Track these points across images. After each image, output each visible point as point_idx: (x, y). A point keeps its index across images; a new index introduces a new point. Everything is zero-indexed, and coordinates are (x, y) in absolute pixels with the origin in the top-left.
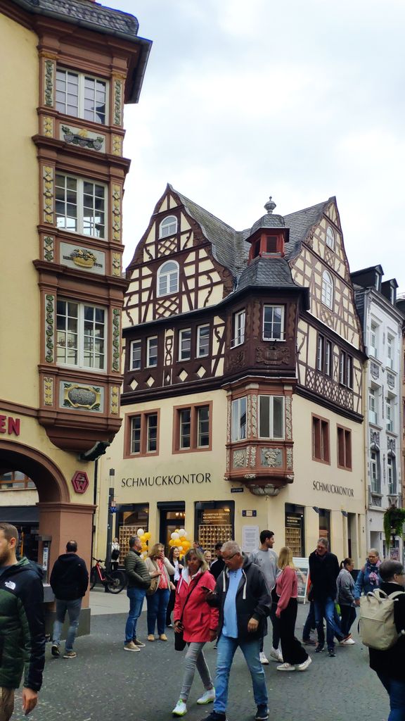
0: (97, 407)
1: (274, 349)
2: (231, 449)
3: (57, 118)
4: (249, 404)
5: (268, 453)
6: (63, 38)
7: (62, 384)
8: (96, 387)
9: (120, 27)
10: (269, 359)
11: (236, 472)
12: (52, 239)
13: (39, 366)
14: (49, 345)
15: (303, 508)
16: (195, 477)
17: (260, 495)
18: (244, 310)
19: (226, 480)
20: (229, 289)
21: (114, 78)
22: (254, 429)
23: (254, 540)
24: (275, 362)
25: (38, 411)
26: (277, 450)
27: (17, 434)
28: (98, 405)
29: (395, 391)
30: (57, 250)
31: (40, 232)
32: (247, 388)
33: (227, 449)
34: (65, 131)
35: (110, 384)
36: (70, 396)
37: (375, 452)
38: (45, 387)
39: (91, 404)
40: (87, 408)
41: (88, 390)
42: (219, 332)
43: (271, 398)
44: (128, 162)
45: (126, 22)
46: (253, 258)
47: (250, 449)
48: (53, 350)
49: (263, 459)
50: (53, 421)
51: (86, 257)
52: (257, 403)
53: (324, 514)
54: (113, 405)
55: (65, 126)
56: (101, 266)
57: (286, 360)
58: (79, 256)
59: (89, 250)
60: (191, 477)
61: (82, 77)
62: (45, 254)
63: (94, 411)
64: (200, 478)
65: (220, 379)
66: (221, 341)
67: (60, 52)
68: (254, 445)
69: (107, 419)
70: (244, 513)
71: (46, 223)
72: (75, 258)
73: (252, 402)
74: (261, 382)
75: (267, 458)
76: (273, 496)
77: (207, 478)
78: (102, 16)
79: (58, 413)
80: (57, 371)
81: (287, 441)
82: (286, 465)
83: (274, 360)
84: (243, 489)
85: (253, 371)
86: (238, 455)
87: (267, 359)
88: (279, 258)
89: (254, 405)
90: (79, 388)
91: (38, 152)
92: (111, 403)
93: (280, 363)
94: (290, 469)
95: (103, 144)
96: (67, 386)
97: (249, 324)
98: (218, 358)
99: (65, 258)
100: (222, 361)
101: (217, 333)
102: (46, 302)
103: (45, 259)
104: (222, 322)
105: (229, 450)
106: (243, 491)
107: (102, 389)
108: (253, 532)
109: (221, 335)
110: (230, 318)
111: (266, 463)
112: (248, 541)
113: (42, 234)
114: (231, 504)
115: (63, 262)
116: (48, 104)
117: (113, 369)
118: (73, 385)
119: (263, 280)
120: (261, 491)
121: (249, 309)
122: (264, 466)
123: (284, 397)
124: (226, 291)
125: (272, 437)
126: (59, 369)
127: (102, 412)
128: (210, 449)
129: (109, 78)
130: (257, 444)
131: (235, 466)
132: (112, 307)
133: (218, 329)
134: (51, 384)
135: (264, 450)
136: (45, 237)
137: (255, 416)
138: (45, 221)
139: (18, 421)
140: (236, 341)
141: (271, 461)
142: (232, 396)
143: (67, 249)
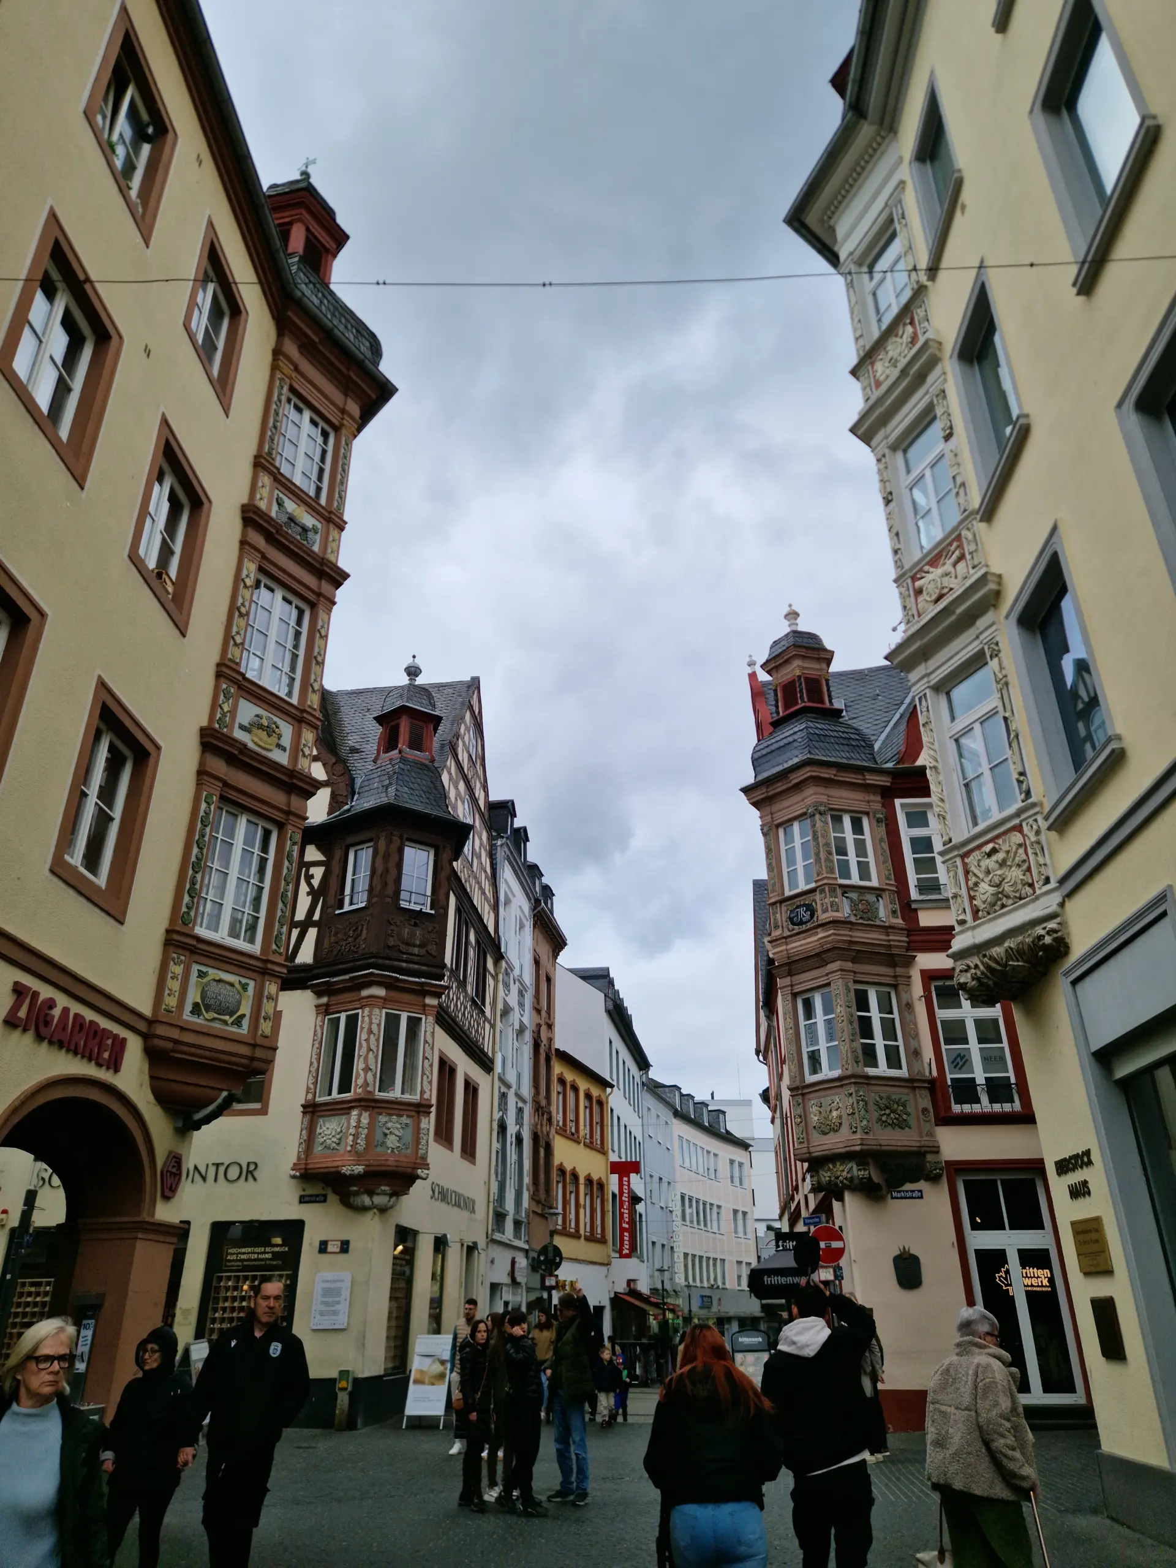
0: (238, 1023)
1: (416, 925)
2: (313, 1113)
3: (276, 479)
4: (366, 1026)
5: (389, 1125)
6: (307, 348)
7: (195, 968)
8: (244, 981)
9: (363, 349)
10: (408, 944)
11: (321, 1160)
12: (232, 690)
13: (168, 931)
14: (193, 893)
15: (415, 1233)
16: (222, 1169)
17: (364, 1209)
18: (371, 844)
19: (294, 1177)
20: (340, 799)
21: (344, 431)
22: (370, 1075)
23: (338, 1303)
24: (416, 950)
25: (150, 1022)
26: (405, 1120)
27: (117, 1070)
28: (243, 1016)
29: (526, 1020)
30: (233, 712)
31: (219, 675)
32: (365, 993)
33: (304, 1113)
34: (280, 504)
35: (267, 977)
36: (203, 997)
37: (502, 1128)
38: (170, 975)
39: (231, 1015)
40: (225, 1022)
41: (232, 985)
42: (312, 877)
43: (404, 1017)
44: (345, 576)
45: (371, 345)
46: (386, 752)
47: (360, 1115)
48: (195, 900)
49: (378, 1136)
50: (170, 1045)
51: (271, 730)
52: (379, 1025)
53: (440, 1244)
54: (265, 1019)
55: (281, 495)
56: (284, 749)
57: (432, 948)
58: (261, 727)
59: (275, 719)
60: (212, 1170)
61: (307, 415)
62: (218, 715)
63: (234, 1029)
64: (233, 1173)
65: (304, 967)
66: (314, 893)
67: (296, 369)
68: (366, 1108)
69: (255, 1046)
70: (323, 1247)
71: (230, 660)
72: (255, 730)
73: (371, 1023)
74: (390, 985)
75: (385, 1135)
76: (383, 1210)
77: (250, 1172)
78: (349, 326)
79: (182, 1029)
80: (194, 942)
81: (424, 1102)
82: (417, 1149)
83: (414, 946)
84: (325, 1196)
85: (380, 961)
86: (329, 1128)
87: (403, 943)
88: (427, 762)
89: (374, 1028)
90: (220, 981)
91: (244, 534)
92: (263, 1014)
93: (423, 952)
94: (424, 1158)
95: (318, 537)
96: (202, 975)
97: (379, 871)
98: (304, 926)
99: (242, 728)
100: (312, 933)
101: (309, 878)
102: (204, 806)
103: (217, 726)
104: (318, 856)
105: (308, 1117)
106: (325, 1201)
107: (252, 984)
108: (338, 1285)
109: (316, 882)
110: (338, 854)
111: (383, 1144)
112: (326, 1304)
113: (222, 680)
114: (293, 1230)
115: (238, 734)
116: (270, 454)
117: (274, 947)
118: (213, 973)
119: (405, 795)
120: (366, 1200)
121: (382, 843)
122: (379, 1149)
123: (423, 1017)
124: (335, 802)
125: (396, 1093)
126: (199, 939)
127: (245, 1032)
128: (264, 1111)
129: (337, 429)
130: (368, 1103)
131: (318, 1149)
132: (290, 827)
133: (312, 870)
134: (178, 970)
135: (383, 1119)
136: (224, 686)
137: (375, 1050)
138: (230, 656)
139: (124, 1040)
140: (347, 900)
141: (392, 1141)
142: (327, 1005)
143: (247, 711)
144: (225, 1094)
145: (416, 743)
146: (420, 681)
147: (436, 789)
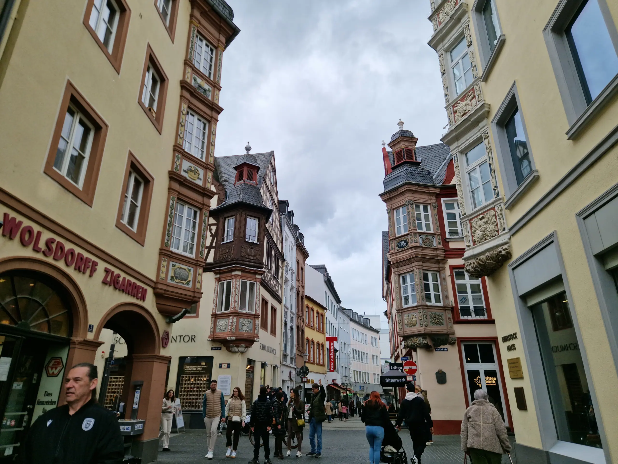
0: (188, 283)
1: (252, 248)
2: (215, 317)
3: (193, 70)
4: (234, 286)
5: (244, 322)
6: (203, 13)
7: (171, 263)
8: (189, 268)
9: (226, 14)
10: (249, 255)
11: (219, 335)
12: (180, 156)
13: (160, 249)
14: (169, 235)
15: (254, 361)
16: (182, 338)
17: (235, 352)
18: (234, 217)
19: (209, 341)
20: (221, 199)
21: (219, 49)
22: (236, 304)
23: (227, 386)
24: (252, 258)
25: (156, 283)
26: (250, 320)
27: (144, 300)
28: (189, 281)
29: (294, 284)
30: (181, 165)
31: (175, 150)
32: (234, 273)
33: (212, 317)
34: (195, 80)
35: (198, 267)
36: (175, 273)
37: (286, 324)
38: (162, 266)
39: (185, 280)
40: (183, 284)
41: (185, 270)
42: (212, 229)
43: (248, 282)
44: (222, 109)
45: (229, 12)
46: (239, 181)
47: (233, 319)
48: (170, 238)
49: (240, 326)
50: (163, 292)
51: (195, 172)
52: (239, 285)
53: (264, 365)
54: (198, 282)
55: (195, 76)
56: (201, 180)
57: (258, 257)
58: (191, 171)
59: (197, 168)
60: (179, 338)
61: (204, 42)
62: (175, 166)
63: (186, 286)
64: (186, 339)
65: (210, 264)
66: (213, 236)
67: (200, 23)
68: (235, 316)
69: (194, 292)
70: (221, 366)
71: (179, 144)
72: (189, 172)
73: (236, 285)
74: (243, 271)
75: (243, 326)
76: (242, 353)
77: (193, 339)
78: (220, 4)
79: (167, 285)
80: (170, 253)
81: (256, 314)
82: (255, 331)
83: (252, 256)
84: (221, 348)
85: (239, 262)
86: (222, 323)
87: (247, 255)
89: (237, 286)
90: (181, 268)
91: (181, 92)
92: (197, 280)
93: (255, 258)
94: (257, 334)
95: (210, 94)
96: (174, 266)
97: (237, 228)
98: (209, 248)
99: (184, 171)
100: (213, 251)
101: (210, 230)
102: (171, 201)
103: (175, 170)
104: (214, 222)
105: (213, 319)
106: (221, 349)
107: (192, 269)
108: (226, 380)
109: (213, 232)
110: (221, 220)
111: (242, 329)
112: (222, 386)
113: (176, 152)
114: (209, 360)
115: (183, 174)
116: (190, 59)
117: (200, 256)
118: (178, 265)
119: (246, 198)
120: (236, 349)
121: (238, 217)
122: (241, 331)
123: (256, 283)
124: (220, 201)
125: (246, 311)
126: (172, 252)
127: (191, 287)
128: (197, 317)
129: (216, 48)
130: (236, 314)
131: (218, 330)
132: (204, 210)
133: (212, 227)
134: (165, 264)
135: (241, 320)
136: (177, 154)
137: (238, 295)
138: (178, 142)
139: (146, 290)
140: (225, 238)
141: (245, 328)
142: (219, 278)
143: (186, 165)
144: (184, 310)
145: (250, 178)
146: (251, 152)
147: (258, 195)
